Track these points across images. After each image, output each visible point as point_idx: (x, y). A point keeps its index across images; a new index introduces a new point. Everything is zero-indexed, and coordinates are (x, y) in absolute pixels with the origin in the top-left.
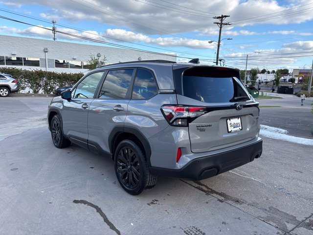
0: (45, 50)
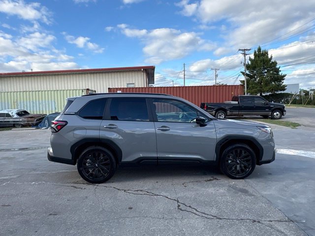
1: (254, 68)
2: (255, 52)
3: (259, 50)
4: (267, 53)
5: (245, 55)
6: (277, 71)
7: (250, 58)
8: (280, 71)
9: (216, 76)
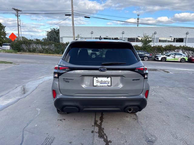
0: (123, 33)
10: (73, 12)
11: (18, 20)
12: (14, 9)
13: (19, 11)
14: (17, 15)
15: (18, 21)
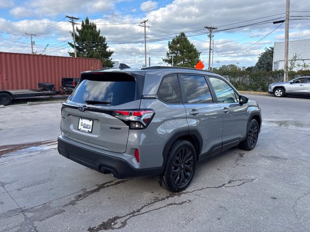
1: (83, 40)
2: (83, 23)
3: (87, 21)
4: (95, 27)
5: (73, 24)
6: (105, 47)
7: (77, 28)
8: (108, 47)
9: (33, 43)
10: (288, 15)
11: (210, 42)
12: (207, 28)
13: (214, 28)
14: (210, 35)
15: (210, 44)
